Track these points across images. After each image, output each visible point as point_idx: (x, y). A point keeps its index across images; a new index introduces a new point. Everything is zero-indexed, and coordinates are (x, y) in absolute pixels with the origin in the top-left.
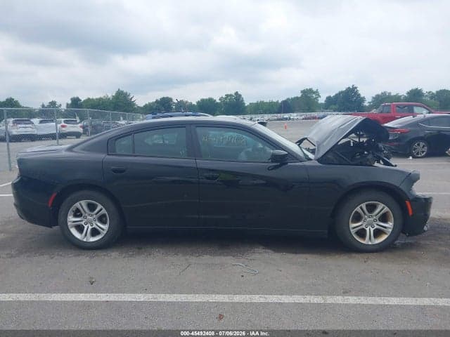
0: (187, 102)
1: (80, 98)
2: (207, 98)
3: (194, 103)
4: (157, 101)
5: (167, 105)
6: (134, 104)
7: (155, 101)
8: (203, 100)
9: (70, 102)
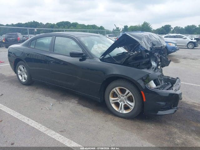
0: (179, 27)
1: (128, 26)
2: (191, 25)
3: (184, 28)
4: (163, 27)
5: (167, 29)
6: (151, 29)
7: (161, 27)
8: (188, 26)
9: (124, 28)
